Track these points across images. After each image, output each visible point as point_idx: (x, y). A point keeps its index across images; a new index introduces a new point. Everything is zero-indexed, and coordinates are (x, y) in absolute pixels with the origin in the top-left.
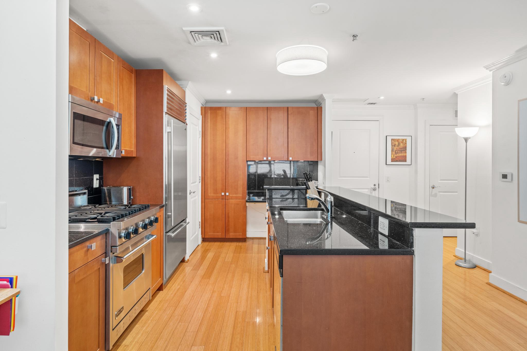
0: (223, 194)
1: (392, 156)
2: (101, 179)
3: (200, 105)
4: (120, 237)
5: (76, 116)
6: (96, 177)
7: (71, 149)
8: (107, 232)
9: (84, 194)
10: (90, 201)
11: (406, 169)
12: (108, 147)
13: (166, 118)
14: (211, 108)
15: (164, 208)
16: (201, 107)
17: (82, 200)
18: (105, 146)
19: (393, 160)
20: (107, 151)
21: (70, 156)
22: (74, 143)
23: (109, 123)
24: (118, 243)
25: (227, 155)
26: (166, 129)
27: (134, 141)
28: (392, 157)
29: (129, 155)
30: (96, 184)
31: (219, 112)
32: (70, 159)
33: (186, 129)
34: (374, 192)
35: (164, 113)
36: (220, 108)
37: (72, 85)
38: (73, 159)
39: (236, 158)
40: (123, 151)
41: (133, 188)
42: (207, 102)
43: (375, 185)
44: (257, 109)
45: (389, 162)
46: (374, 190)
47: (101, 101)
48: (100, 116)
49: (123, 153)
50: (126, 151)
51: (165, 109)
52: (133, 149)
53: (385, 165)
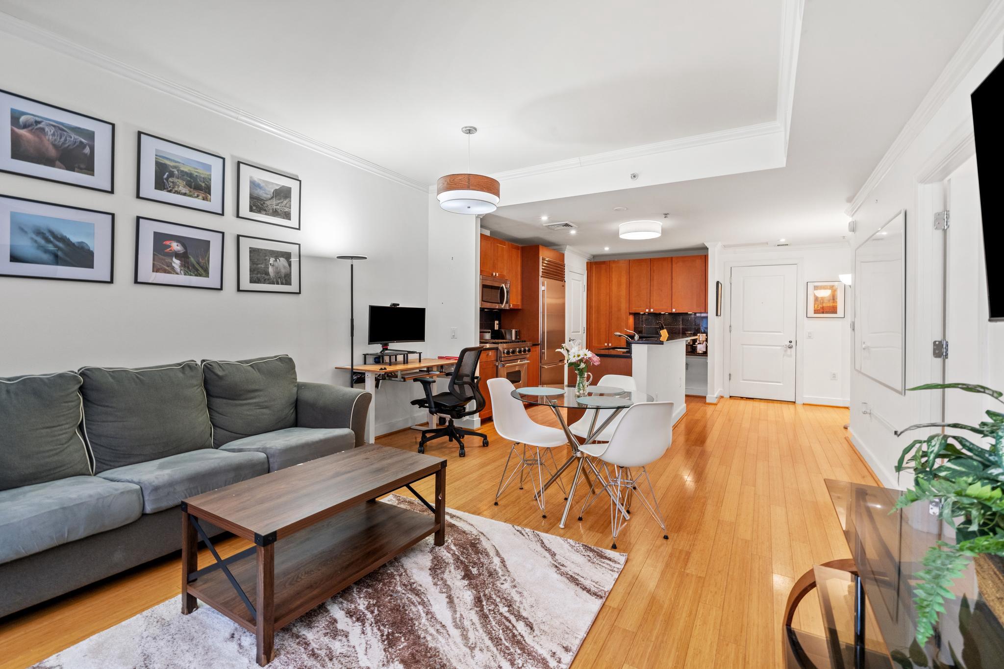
0: (606, 344)
1: (814, 307)
2: (499, 324)
3: (585, 261)
4: (504, 353)
5: (484, 287)
6: (496, 322)
7: (482, 304)
8: (497, 349)
9: (489, 332)
10: (492, 338)
11: (839, 323)
12: (502, 302)
13: (541, 280)
14: (596, 263)
15: (540, 346)
16: (587, 263)
17: (488, 336)
18: (499, 302)
19: (816, 312)
20: (501, 305)
21: (480, 308)
22: (483, 301)
23: (502, 287)
24: (503, 356)
25: (611, 307)
26: (542, 288)
27: (519, 297)
28: (816, 307)
29: (516, 308)
30: (496, 327)
31: (603, 266)
32: (480, 310)
33: (563, 286)
34: (789, 350)
35: (540, 277)
36: (604, 263)
37: (482, 269)
38: (482, 310)
39: (619, 310)
40: (511, 305)
41: (519, 331)
42: (594, 256)
43: (791, 342)
44: (640, 261)
45: (811, 313)
46: (790, 347)
47: (497, 275)
48: (496, 284)
49: (511, 306)
50: (513, 305)
51: (541, 274)
52: (519, 303)
53: (806, 319)
